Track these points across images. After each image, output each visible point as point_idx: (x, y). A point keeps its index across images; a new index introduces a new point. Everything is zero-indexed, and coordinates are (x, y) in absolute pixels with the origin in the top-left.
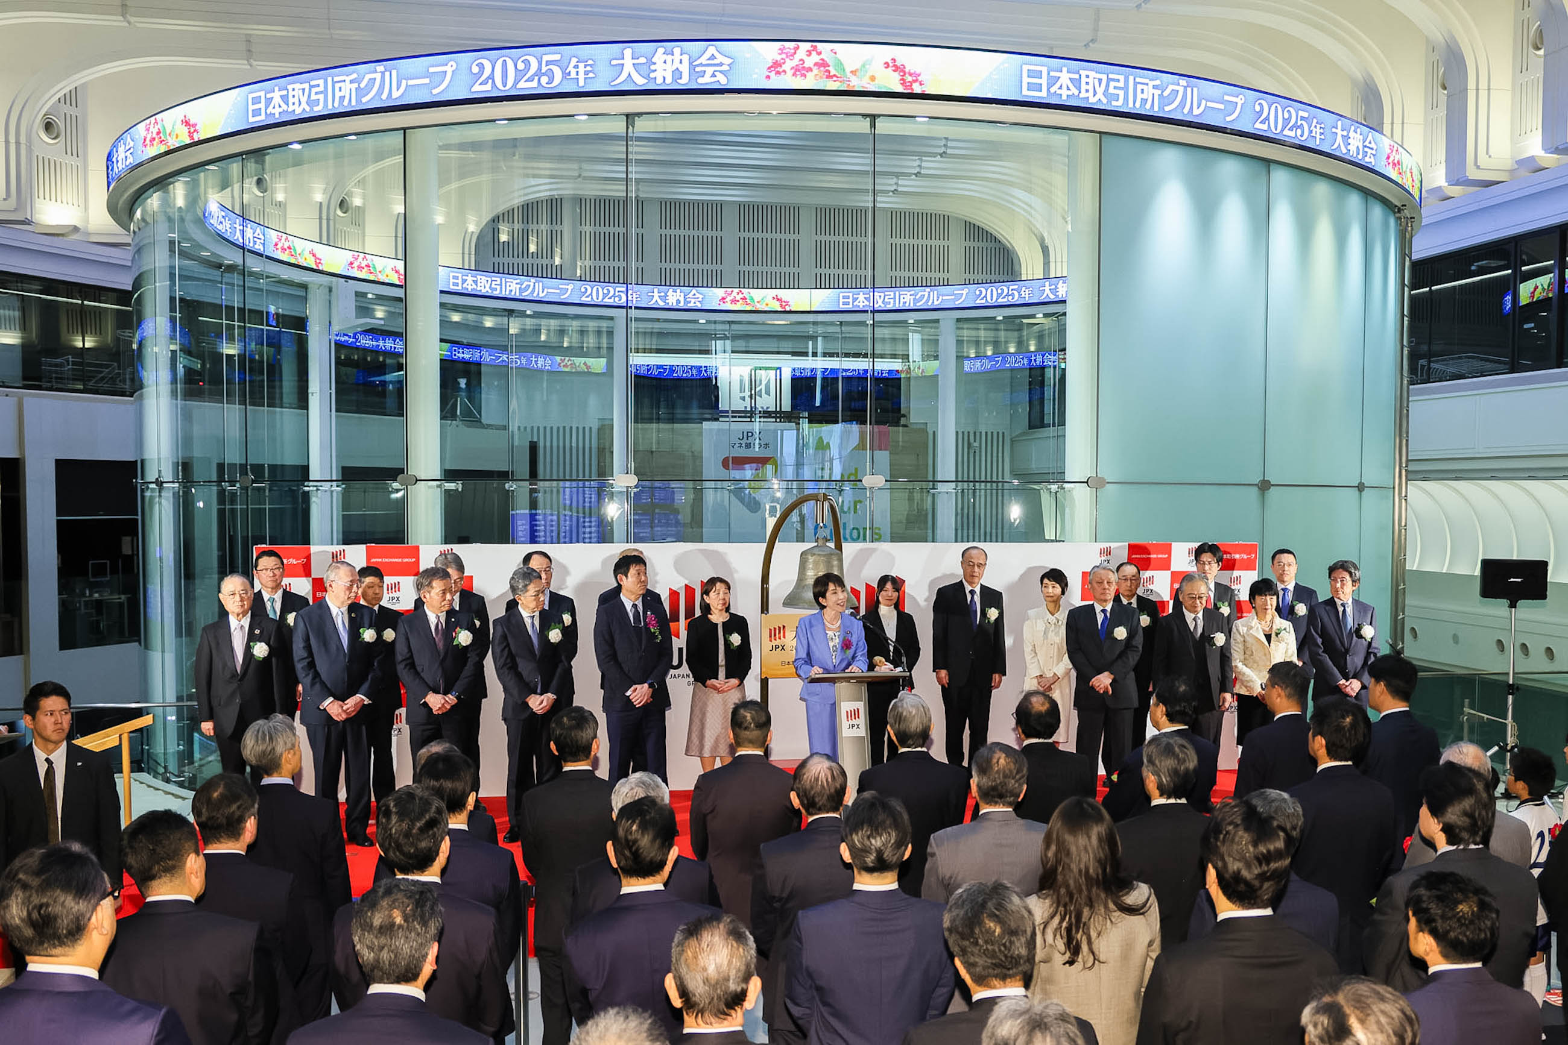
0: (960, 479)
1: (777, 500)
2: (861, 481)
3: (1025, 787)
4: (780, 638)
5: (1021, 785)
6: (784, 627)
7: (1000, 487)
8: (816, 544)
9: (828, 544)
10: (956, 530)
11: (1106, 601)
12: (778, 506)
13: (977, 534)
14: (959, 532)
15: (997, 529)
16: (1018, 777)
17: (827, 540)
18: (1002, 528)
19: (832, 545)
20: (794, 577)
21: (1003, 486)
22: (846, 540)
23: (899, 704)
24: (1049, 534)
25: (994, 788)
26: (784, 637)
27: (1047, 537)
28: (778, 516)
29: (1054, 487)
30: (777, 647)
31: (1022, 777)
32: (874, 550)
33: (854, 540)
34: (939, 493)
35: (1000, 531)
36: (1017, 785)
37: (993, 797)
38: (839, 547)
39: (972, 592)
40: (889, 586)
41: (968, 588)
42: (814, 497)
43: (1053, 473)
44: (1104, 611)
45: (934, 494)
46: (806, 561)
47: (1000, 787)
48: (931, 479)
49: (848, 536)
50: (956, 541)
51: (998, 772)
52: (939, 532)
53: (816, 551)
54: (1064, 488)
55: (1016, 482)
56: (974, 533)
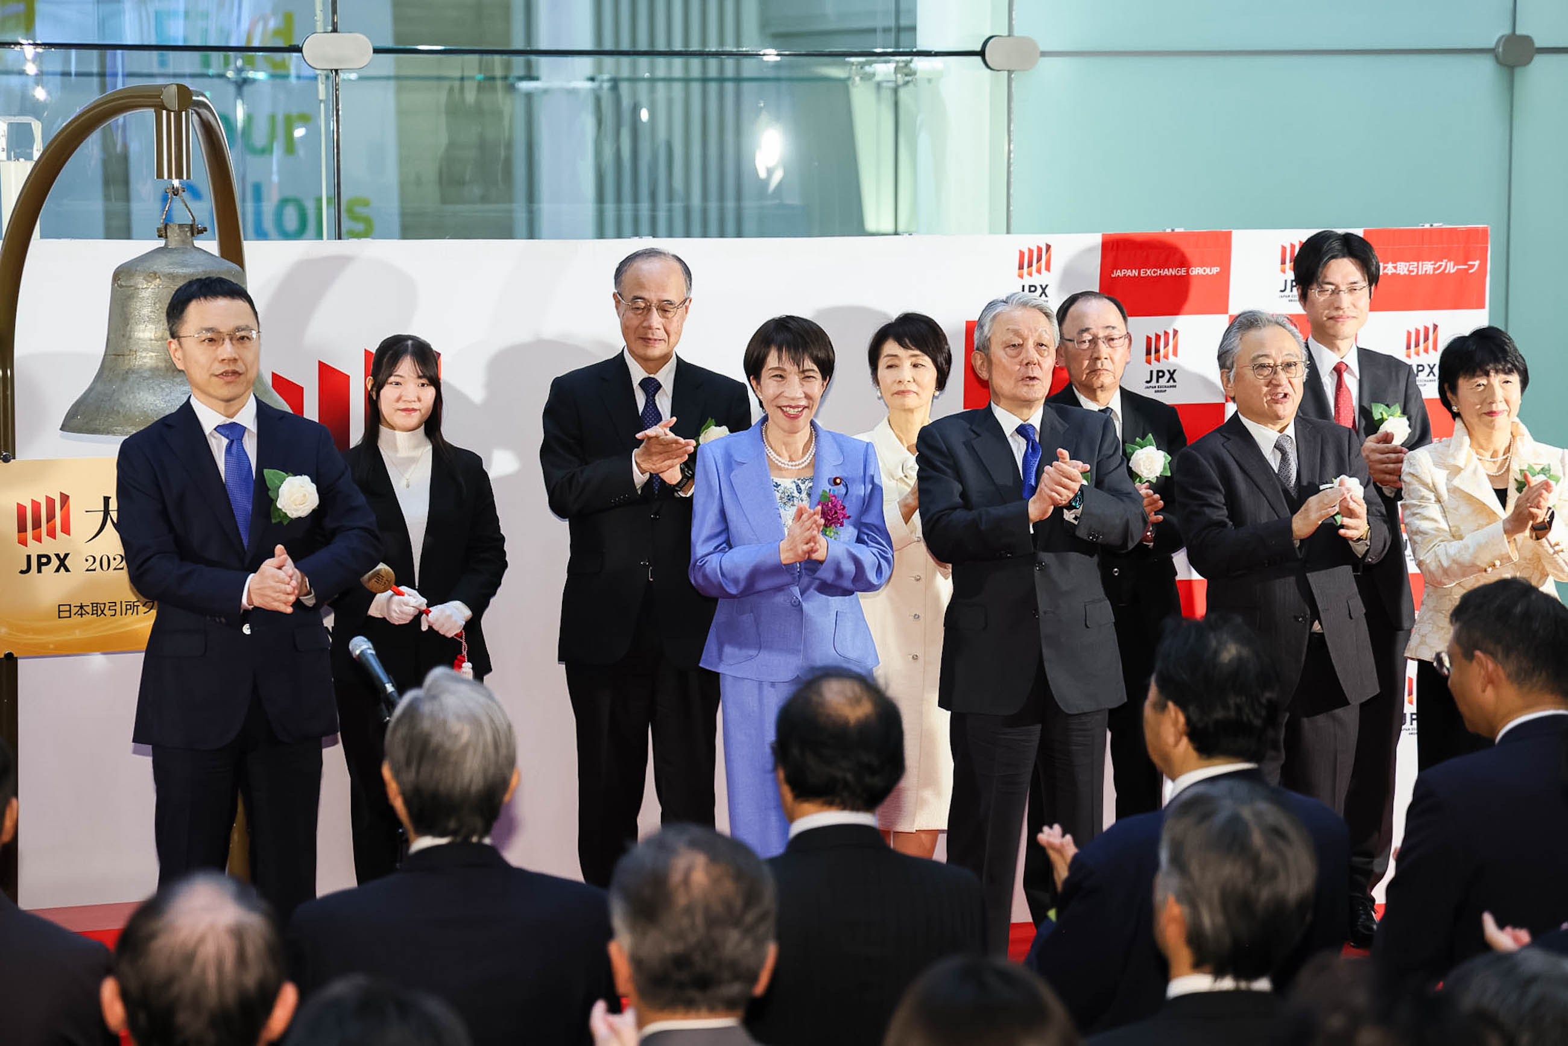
0: (608, 46)
1: (35, 109)
2: (299, 50)
3: (771, 951)
4: (52, 534)
5: (759, 943)
6: (65, 499)
7: (730, 72)
8: (161, 243)
9: (197, 243)
10: (600, 198)
11: (1028, 403)
12: (37, 127)
13: (662, 215)
14: (610, 208)
15: (722, 197)
16: (750, 918)
17: (196, 231)
18: (739, 197)
19: (211, 246)
20: (96, 345)
21: (738, 68)
22: (261, 234)
23: (426, 708)
24: (877, 214)
25: (681, 961)
26: (66, 530)
27: (870, 225)
28: (36, 155)
29: (884, 70)
30: (43, 561)
31: (762, 918)
32: (345, 261)
33: (286, 235)
34: (546, 91)
35: (730, 204)
36: (747, 945)
37: (681, 986)
38: (232, 250)
39: (651, 387)
40: (406, 367)
41: (638, 373)
42: (152, 99)
43: (886, 30)
44: (1023, 431)
45: (529, 96)
46: (130, 297)
47: (697, 957)
48: (519, 44)
49: (268, 223)
50: (601, 234)
51: (689, 910)
52: (546, 207)
53: (163, 265)
54: (913, 73)
55: (771, 55)
56: (654, 209)
